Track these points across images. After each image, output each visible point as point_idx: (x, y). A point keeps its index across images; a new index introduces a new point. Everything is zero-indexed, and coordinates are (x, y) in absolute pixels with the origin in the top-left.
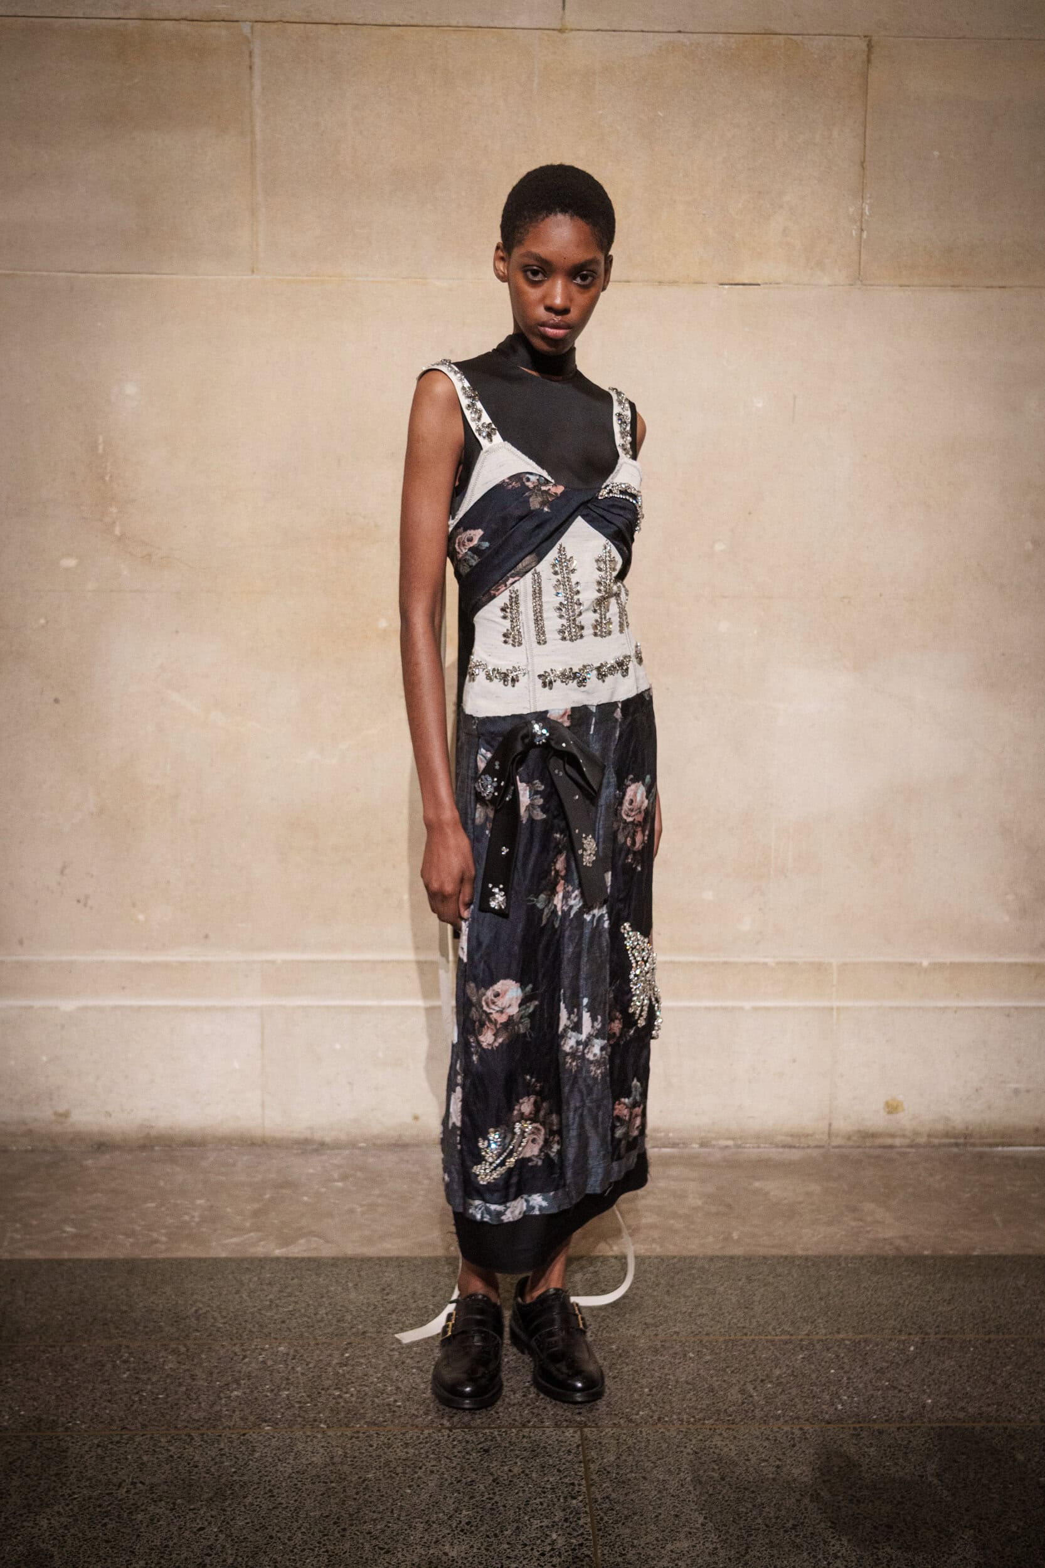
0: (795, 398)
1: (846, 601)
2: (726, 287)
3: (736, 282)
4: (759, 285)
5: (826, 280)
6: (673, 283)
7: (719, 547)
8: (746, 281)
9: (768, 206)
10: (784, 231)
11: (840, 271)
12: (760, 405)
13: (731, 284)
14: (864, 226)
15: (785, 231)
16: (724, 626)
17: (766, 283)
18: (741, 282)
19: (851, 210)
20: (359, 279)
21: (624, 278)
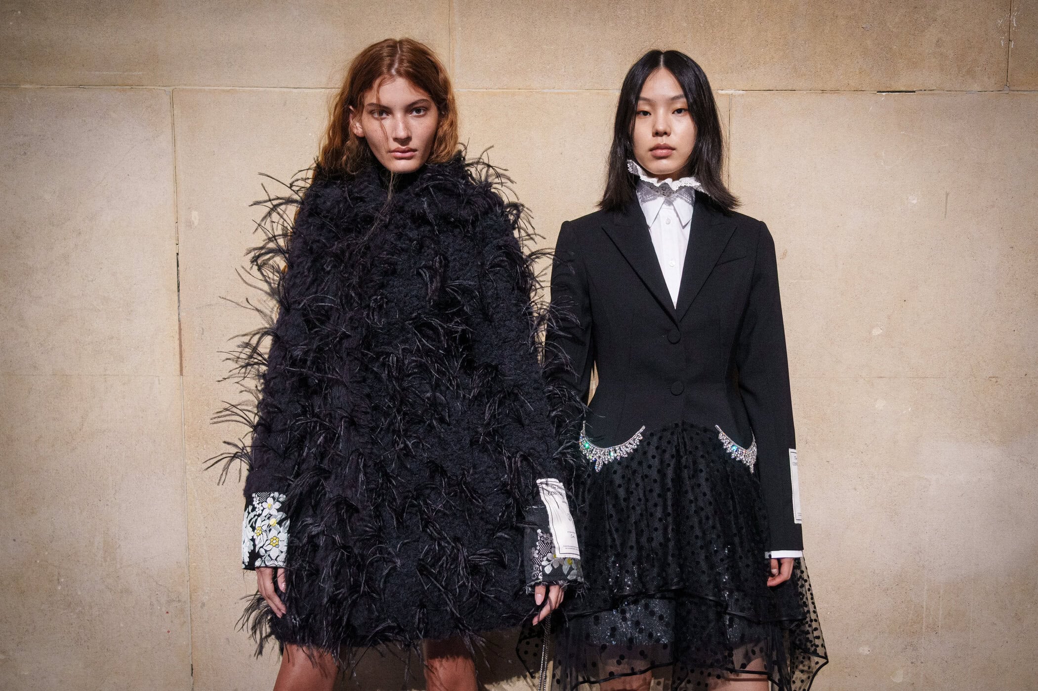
0: (947, 195)
1: (994, 380)
2: (884, 94)
3: (892, 90)
4: (914, 92)
5: (976, 87)
6: (836, 91)
7: (876, 332)
8: (903, 89)
9: (923, 20)
10: (938, 41)
11: (989, 78)
12: (915, 202)
13: (888, 92)
14: (1011, 39)
15: (939, 43)
16: (880, 404)
17: (921, 90)
18: (897, 90)
19: (1000, 22)
20: (545, 91)
21: (790, 88)
